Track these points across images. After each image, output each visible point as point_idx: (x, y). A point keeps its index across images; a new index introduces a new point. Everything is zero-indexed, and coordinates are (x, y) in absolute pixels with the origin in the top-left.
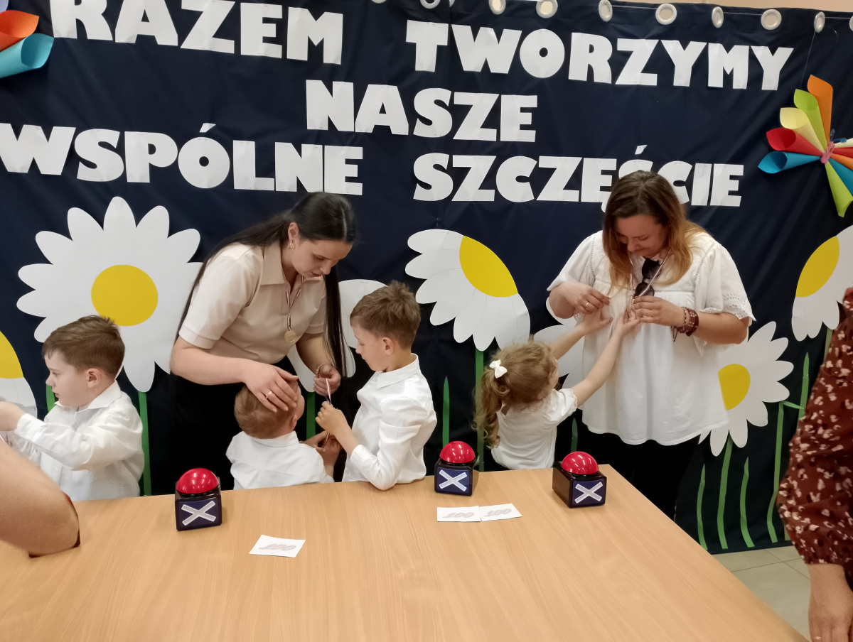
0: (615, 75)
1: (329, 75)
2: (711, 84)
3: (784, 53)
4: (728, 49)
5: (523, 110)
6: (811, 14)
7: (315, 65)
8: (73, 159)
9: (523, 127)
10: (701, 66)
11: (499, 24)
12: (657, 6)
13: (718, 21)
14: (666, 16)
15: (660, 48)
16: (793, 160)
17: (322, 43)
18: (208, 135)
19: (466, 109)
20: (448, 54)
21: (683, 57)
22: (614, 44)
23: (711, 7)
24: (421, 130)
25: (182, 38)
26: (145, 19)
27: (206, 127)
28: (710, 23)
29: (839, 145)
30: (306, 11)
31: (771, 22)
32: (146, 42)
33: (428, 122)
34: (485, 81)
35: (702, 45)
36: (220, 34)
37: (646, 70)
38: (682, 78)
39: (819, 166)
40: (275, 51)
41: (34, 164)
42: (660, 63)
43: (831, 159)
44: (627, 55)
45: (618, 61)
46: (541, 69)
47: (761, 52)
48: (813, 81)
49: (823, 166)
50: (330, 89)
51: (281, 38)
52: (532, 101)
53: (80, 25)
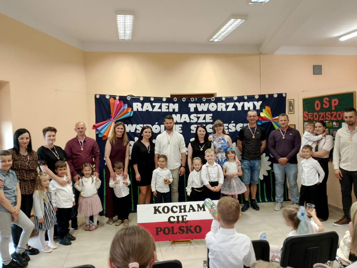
0: (227, 109)
1: (176, 113)
2: (245, 109)
3: (260, 102)
4: (248, 102)
5: (210, 116)
6: (265, 95)
7: (174, 112)
8: (136, 129)
9: (210, 119)
10: (243, 107)
11: (205, 103)
12: (233, 97)
13: (246, 98)
14: (235, 99)
15: (235, 104)
16: (263, 122)
17: (175, 109)
18: (157, 124)
19: (199, 117)
20: (196, 109)
21: (239, 105)
22: (226, 104)
23: (244, 96)
24: (192, 121)
25: (153, 110)
26: (147, 107)
27: (156, 123)
28: (244, 99)
29: (274, 118)
30: (172, 104)
31: (257, 97)
32: (147, 111)
33: (193, 120)
34: (203, 112)
35: (243, 102)
36: (159, 108)
37: (233, 108)
38: (240, 109)
39: (270, 123)
40: (167, 111)
41: (130, 131)
42: (235, 107)
43: (273, 121)
44: (228, 106)
45: (227, 107)
46: (213, 109)
47: (255, 103)
48: (267, 107)
49: (271, 122)
50: (176, 116)
51: (168, 108)
52: (211, 115)
53: (137, 109)
